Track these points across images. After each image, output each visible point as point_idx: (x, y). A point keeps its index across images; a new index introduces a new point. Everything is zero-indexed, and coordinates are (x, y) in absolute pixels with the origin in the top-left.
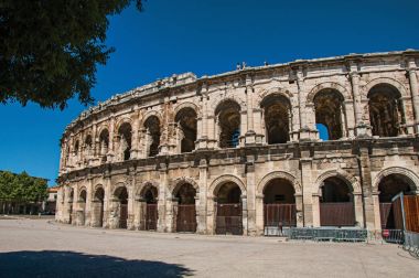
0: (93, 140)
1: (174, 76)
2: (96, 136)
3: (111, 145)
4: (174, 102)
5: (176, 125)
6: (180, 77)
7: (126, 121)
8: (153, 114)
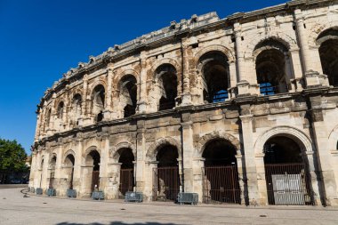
0: (84, 97)
1: (195, 16)
2: (87, 94)
3: (108, 101)
4: (195, 46)
5: (198, 72)
6: (201, 18)
7: (128, 72)
8: (167, 61)
